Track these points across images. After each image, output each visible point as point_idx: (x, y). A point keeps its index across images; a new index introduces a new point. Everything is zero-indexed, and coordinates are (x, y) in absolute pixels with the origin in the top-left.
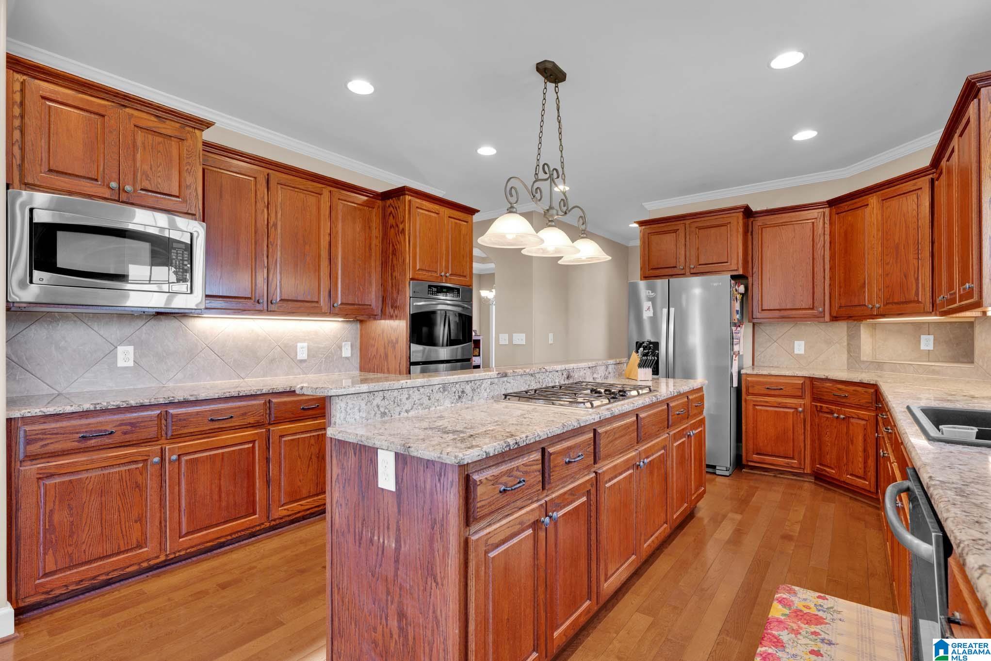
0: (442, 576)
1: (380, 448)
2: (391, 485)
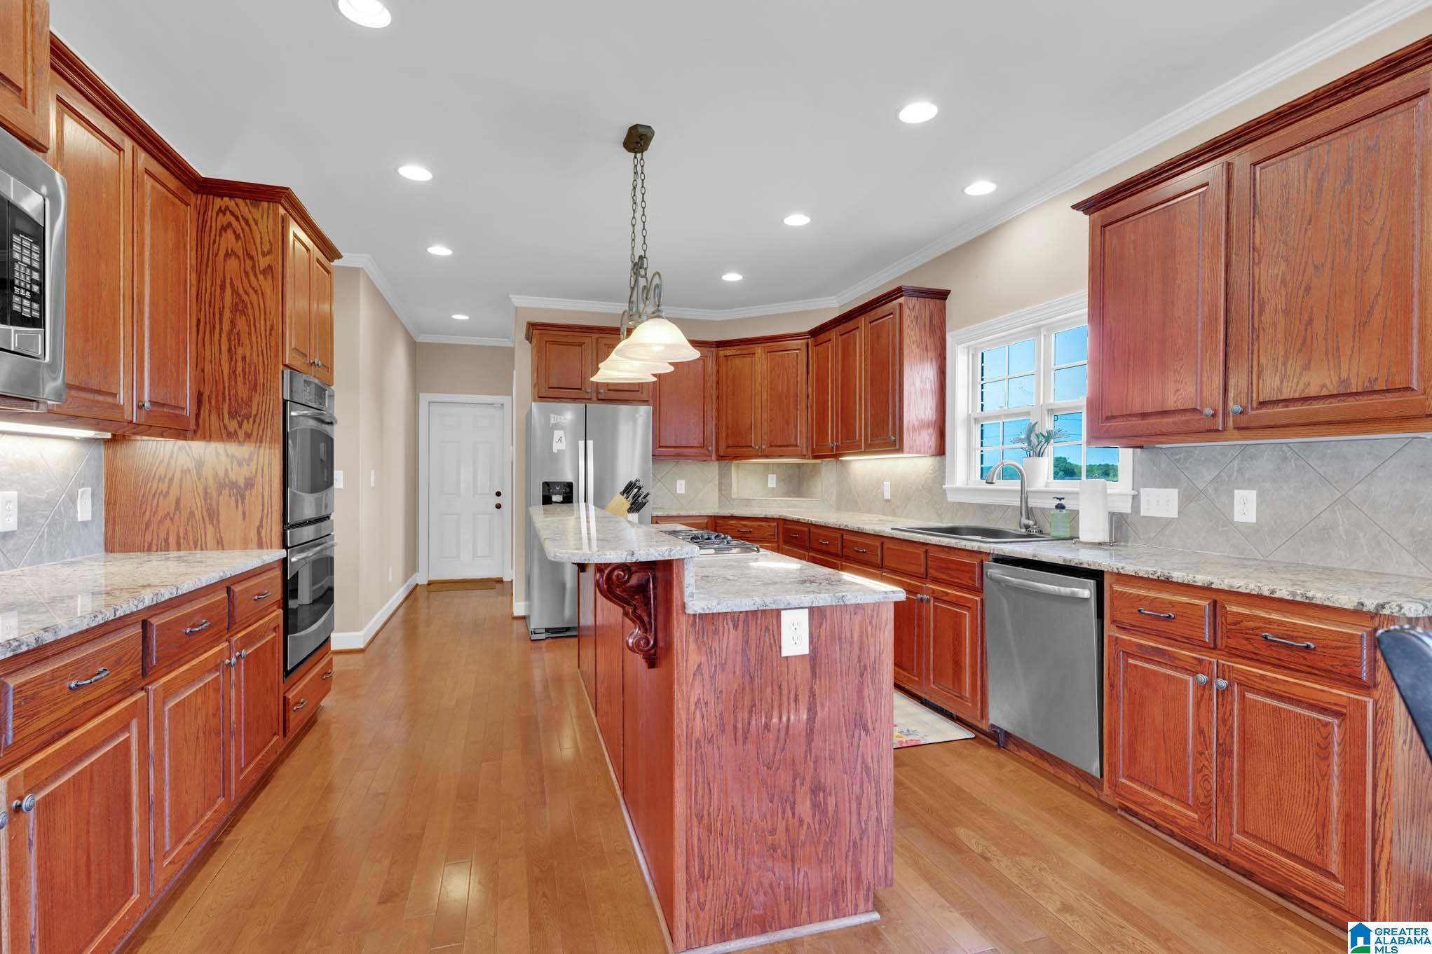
0: (874, 719)
1: (785, 609)
2: (803, 648)
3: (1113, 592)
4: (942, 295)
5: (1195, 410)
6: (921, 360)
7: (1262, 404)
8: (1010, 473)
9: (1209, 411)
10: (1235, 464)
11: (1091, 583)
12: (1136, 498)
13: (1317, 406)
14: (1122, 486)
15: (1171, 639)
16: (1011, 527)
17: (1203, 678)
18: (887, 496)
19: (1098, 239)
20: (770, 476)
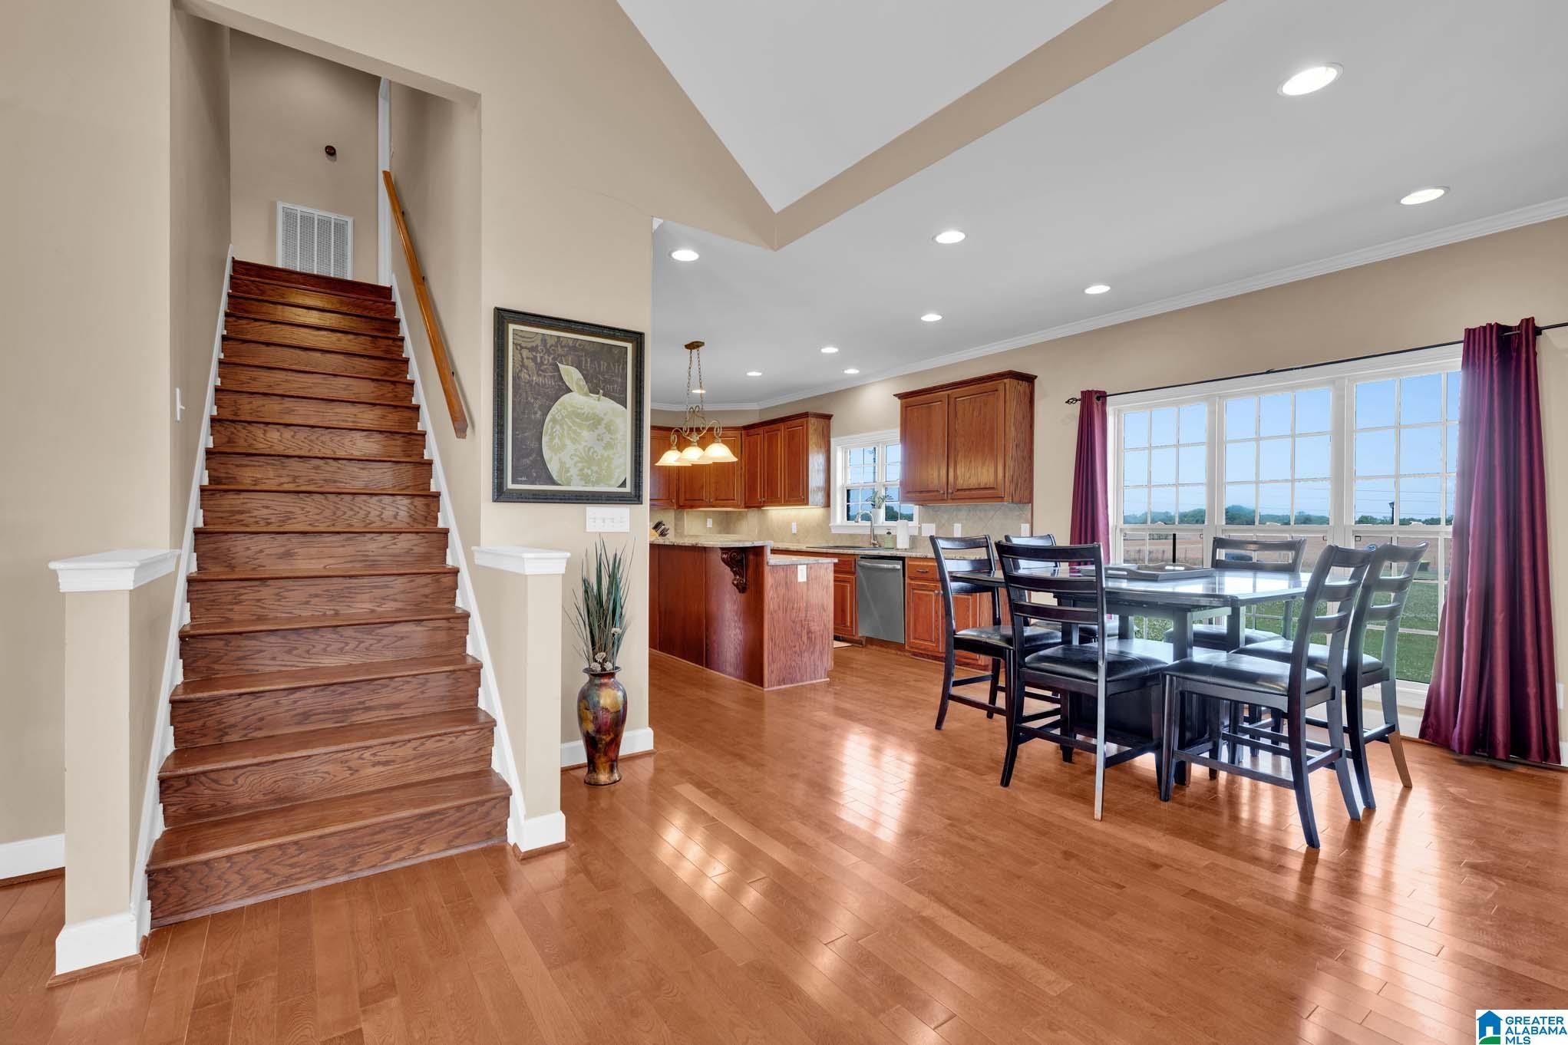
1: (801, 564)
2: (805, 580)
3: (908, 565)
4: (829, 417)
5: (937, 491)
6: (818, 453)
7: (958, 490)
8: (866, 517)
9: (942, 492)
10: (955, 513)
11: (901, 562)
12: (920, 528)
13: (973, 492)
14: (915, 523)
15: (926, 580)
16: (866, 545)
17: (936, 592)
18: (794, 531)
19: (904, 412)
20: (708, 520)
